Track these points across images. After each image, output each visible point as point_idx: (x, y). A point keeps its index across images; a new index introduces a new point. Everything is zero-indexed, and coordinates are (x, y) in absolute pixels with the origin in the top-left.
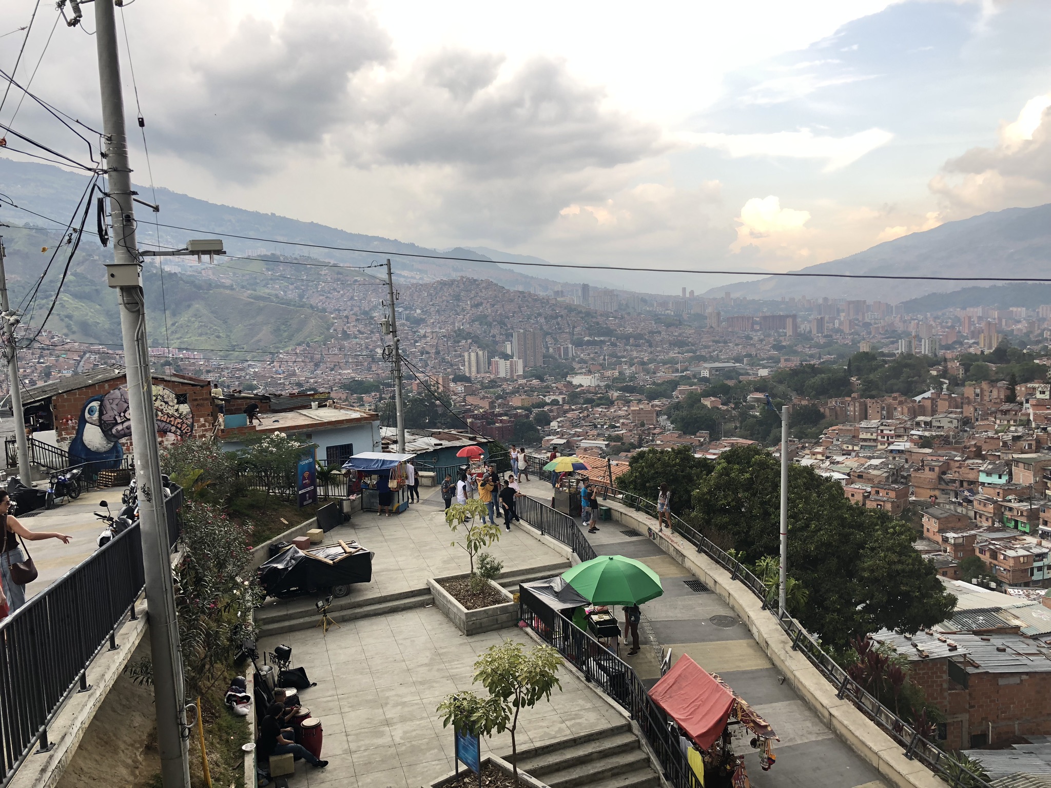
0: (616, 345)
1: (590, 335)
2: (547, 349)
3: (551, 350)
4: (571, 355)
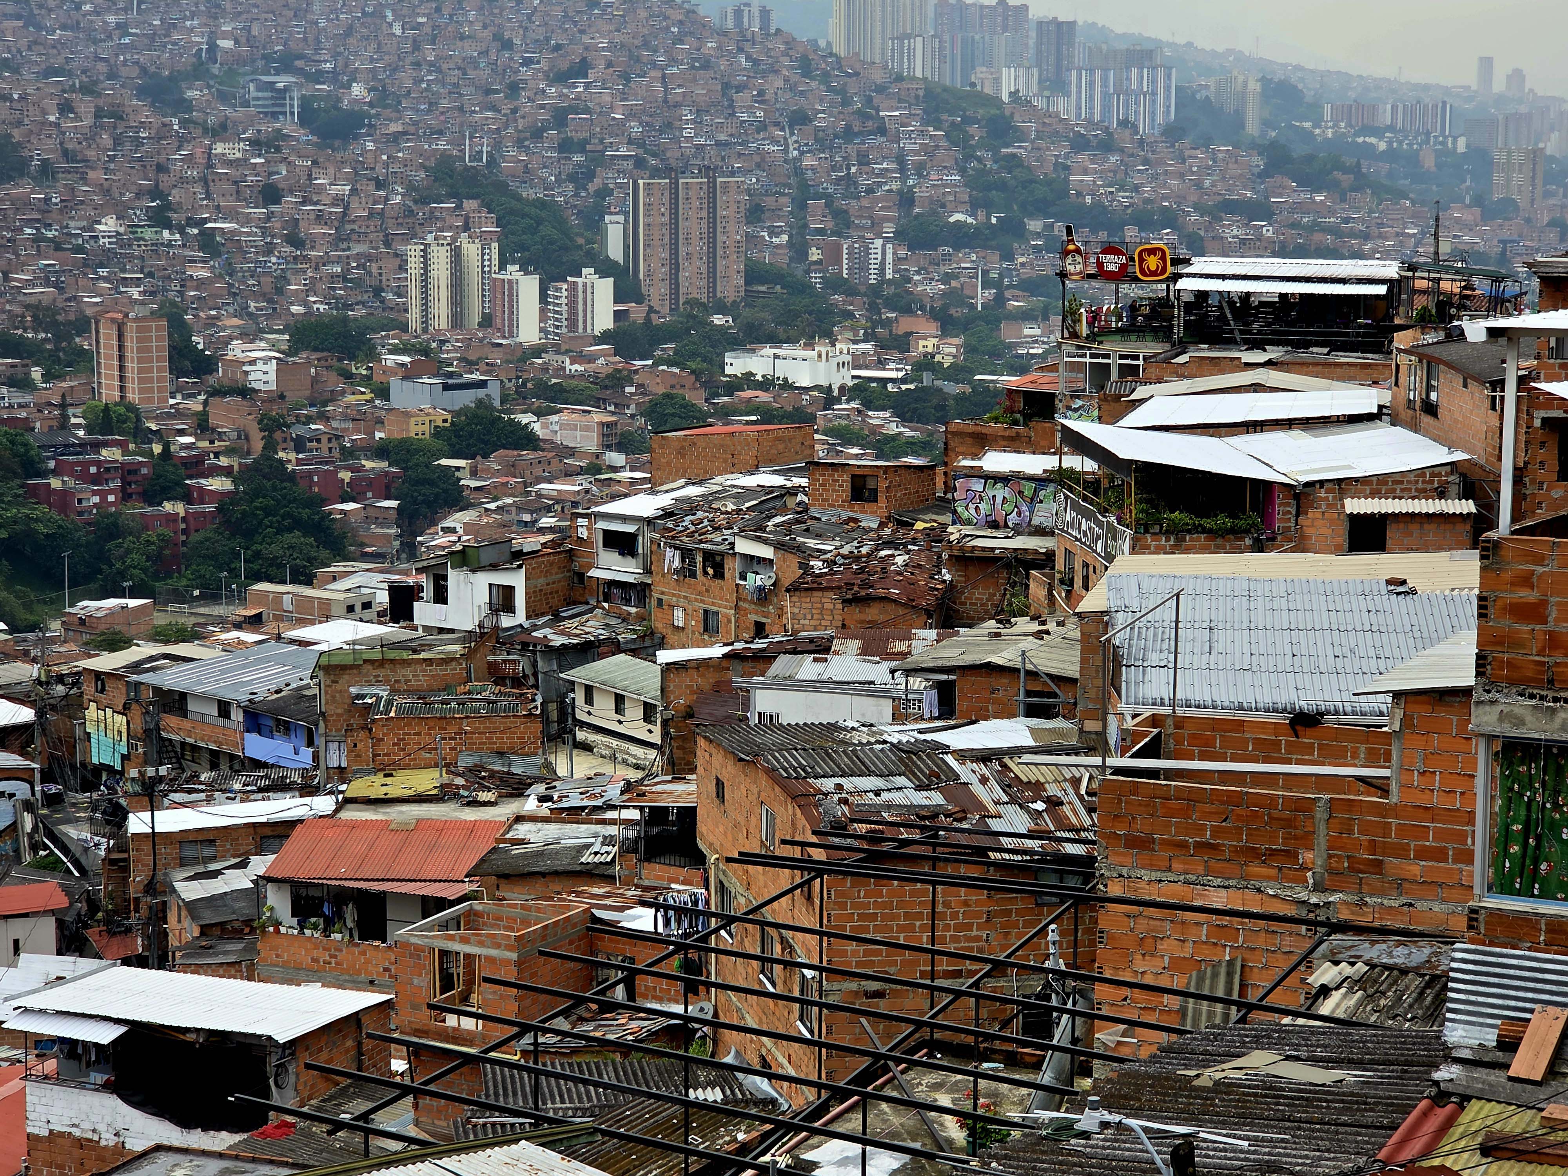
1: (971, 209)
2: (799, 250)
3: (815, 254)
4: (876, 278)
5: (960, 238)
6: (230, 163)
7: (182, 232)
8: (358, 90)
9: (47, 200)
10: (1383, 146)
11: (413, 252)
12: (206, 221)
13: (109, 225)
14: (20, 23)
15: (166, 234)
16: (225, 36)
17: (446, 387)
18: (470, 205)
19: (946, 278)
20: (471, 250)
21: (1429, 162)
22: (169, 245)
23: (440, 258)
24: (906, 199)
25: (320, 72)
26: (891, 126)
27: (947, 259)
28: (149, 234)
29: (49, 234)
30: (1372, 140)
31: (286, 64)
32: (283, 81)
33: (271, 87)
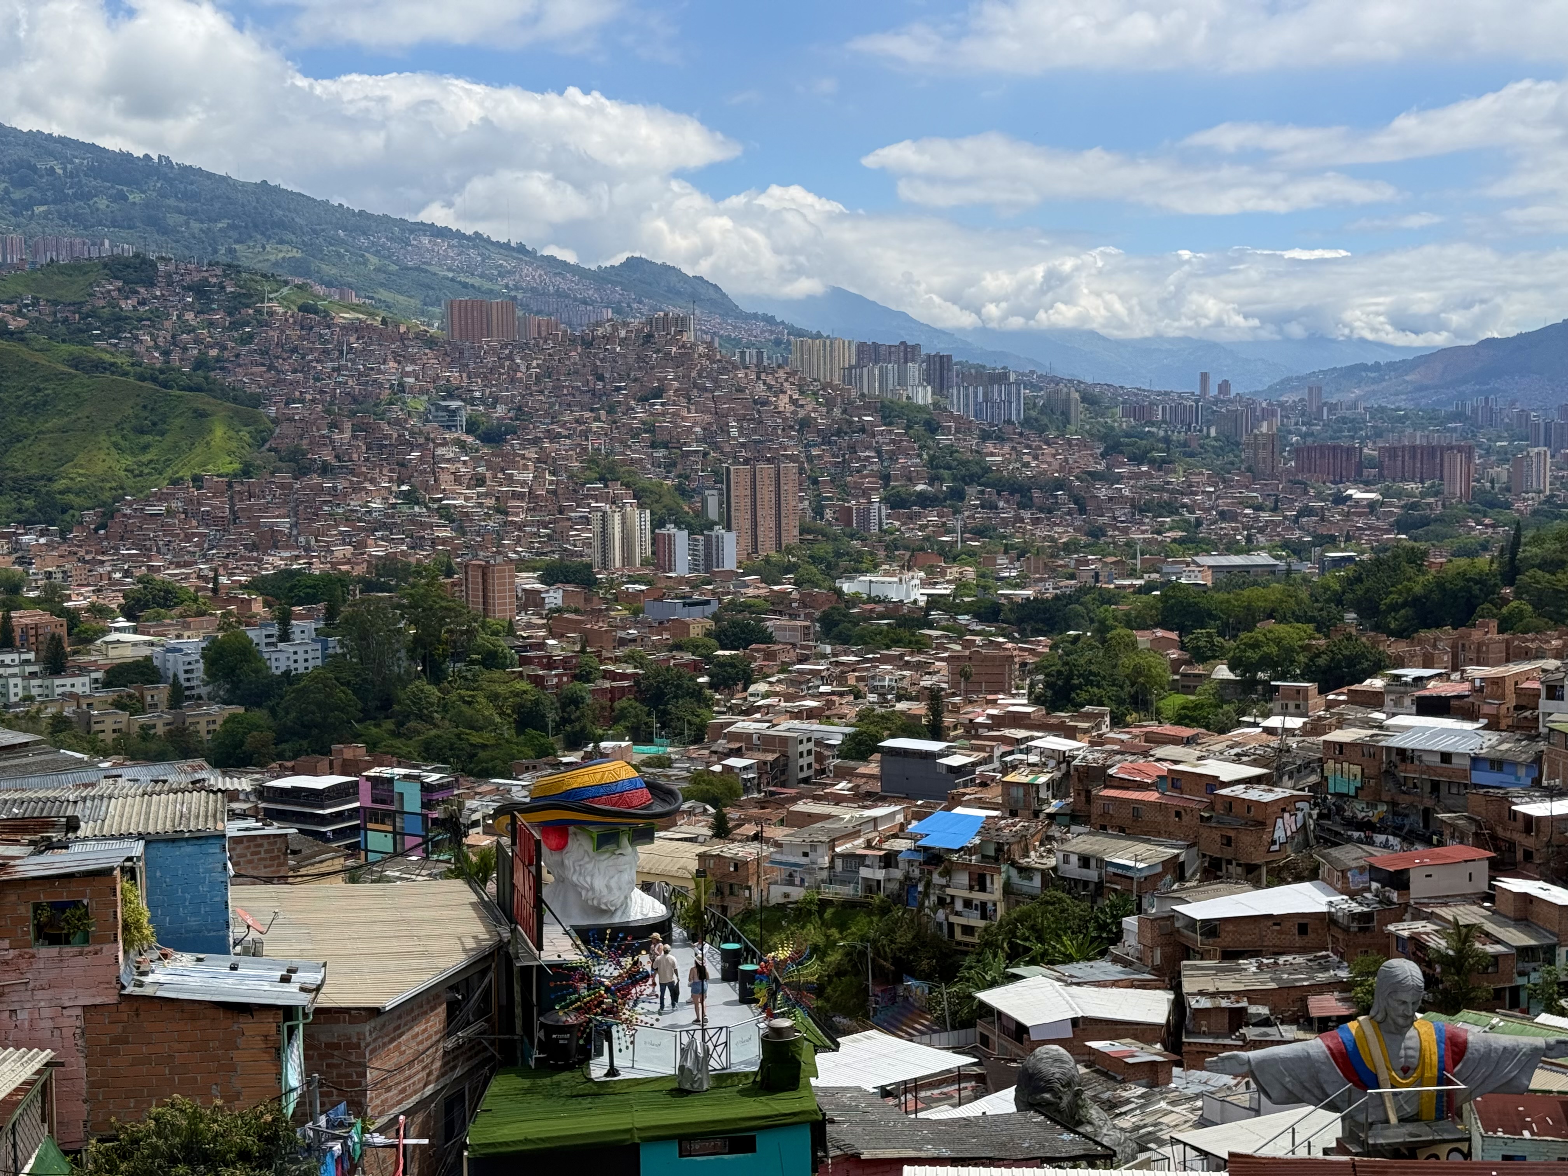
1: (929, 482)
2: (819, 511)
4: (875, 529)
5: (924, 501)
6: (448, 461)
7: (427, 507)
8: (500, 410)
9: (335, 488)
10: (1162, 433)
11: (595, 517)
12: (441, 499)
13: (378, 503)
14: (264, 369)
15: (417, 509)
16: (408, 374)
17: (684, 605)
19: (922, 528)
20: (633, 514)
22: (420, 515)
23: (614, 520)
24: (885, 476)
25: (474, 399)
26: (867, 427)
27: (918, 516)
28: (405, 509)
29: (340, 511)
30: (1154, 430)
31: (452, 394)
32: (454, 404)
33: (446, 409)
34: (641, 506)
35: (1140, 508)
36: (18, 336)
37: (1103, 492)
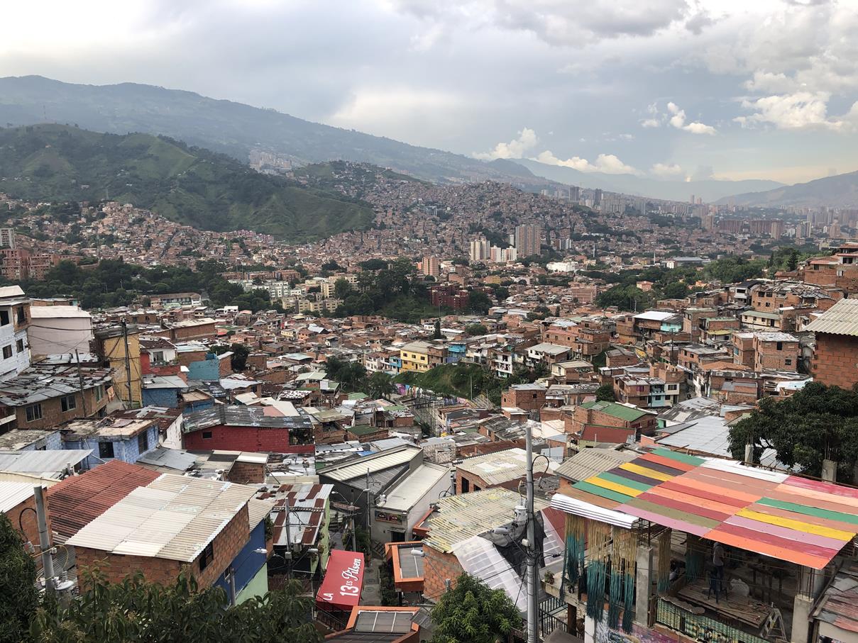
0: (609, 241)
1: (587, 232)
2: (549, 242)
3: (552, 242)
4: (567, 248)
5: (586, 238)
8: (449, 209)
10: (674, 216)
11: (472, 243)
13: (406, 238)
15: (417, 240)
18: (480, 233)
19: (583, 247)
20: (484, 242)
21: (685, 220)
23: (478, 244)
24: (572, 230)
25: (441, 205)
27: (582, 243)
28: (414, 241)
31: (432, 204)
32: (433, 207)
33: (431, 208)
34: (487, 239)
35: (660, 241)
36: (303, 187)
37: (648, 235)
